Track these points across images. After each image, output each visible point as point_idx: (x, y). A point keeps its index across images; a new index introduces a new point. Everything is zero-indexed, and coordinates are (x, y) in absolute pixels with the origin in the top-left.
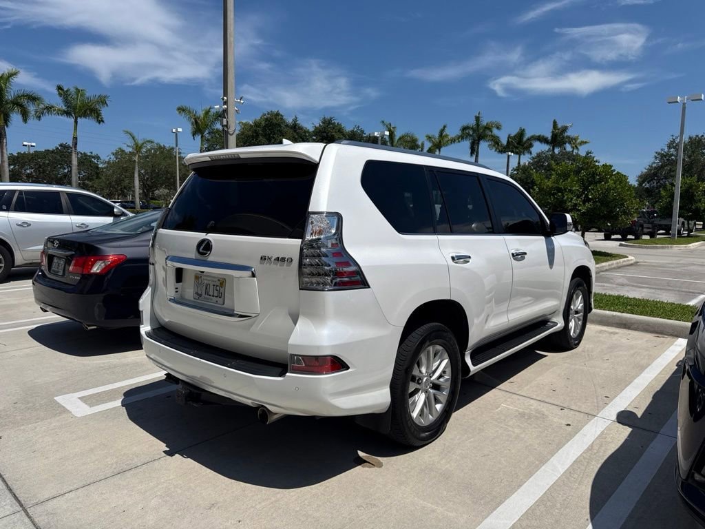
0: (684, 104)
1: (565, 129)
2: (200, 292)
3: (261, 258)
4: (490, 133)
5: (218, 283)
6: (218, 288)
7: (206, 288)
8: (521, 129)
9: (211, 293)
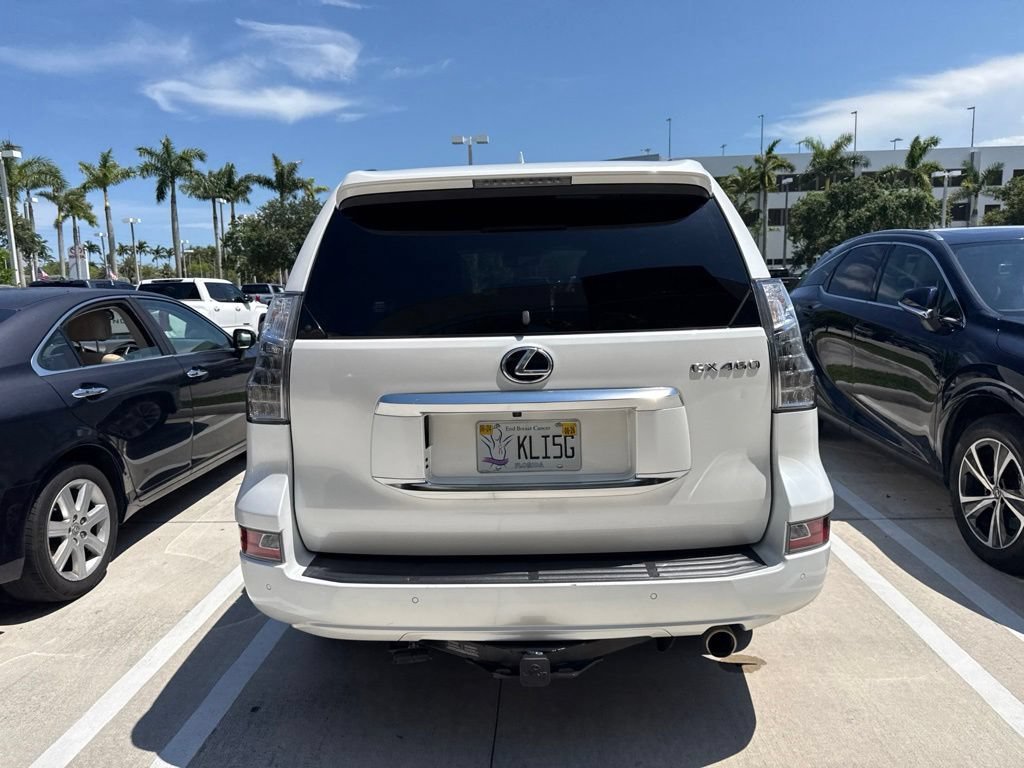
0: (470, 146)
1: (293, 168)
4: (188, 168)
5: (559, 431)
6: (559, 440)
8: (228, 165)
9: (538, 453)
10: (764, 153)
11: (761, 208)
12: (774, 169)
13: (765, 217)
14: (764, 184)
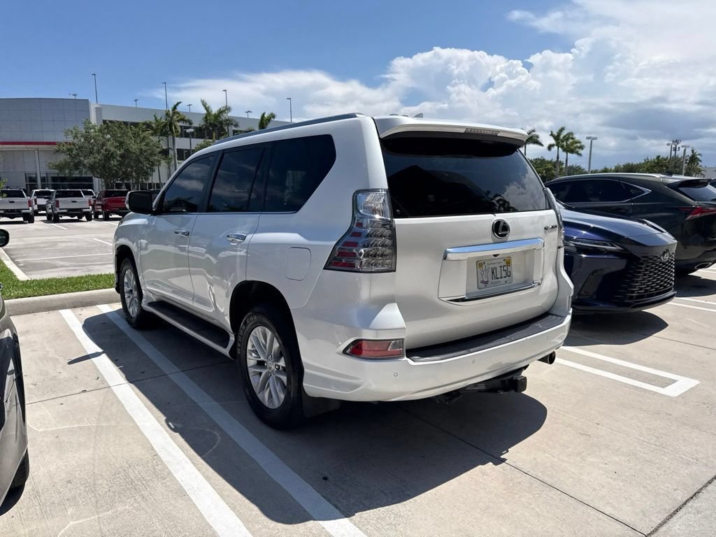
2: (485, 280)
3: (545, 228)
5: (504, 263)
6: (505, 268)
7: (493, 273)
9: (499, 276)
10: (171, 110)
11: (171, 146)
12: (178, 121)
13: (174, 154)
14: (171, 130)
